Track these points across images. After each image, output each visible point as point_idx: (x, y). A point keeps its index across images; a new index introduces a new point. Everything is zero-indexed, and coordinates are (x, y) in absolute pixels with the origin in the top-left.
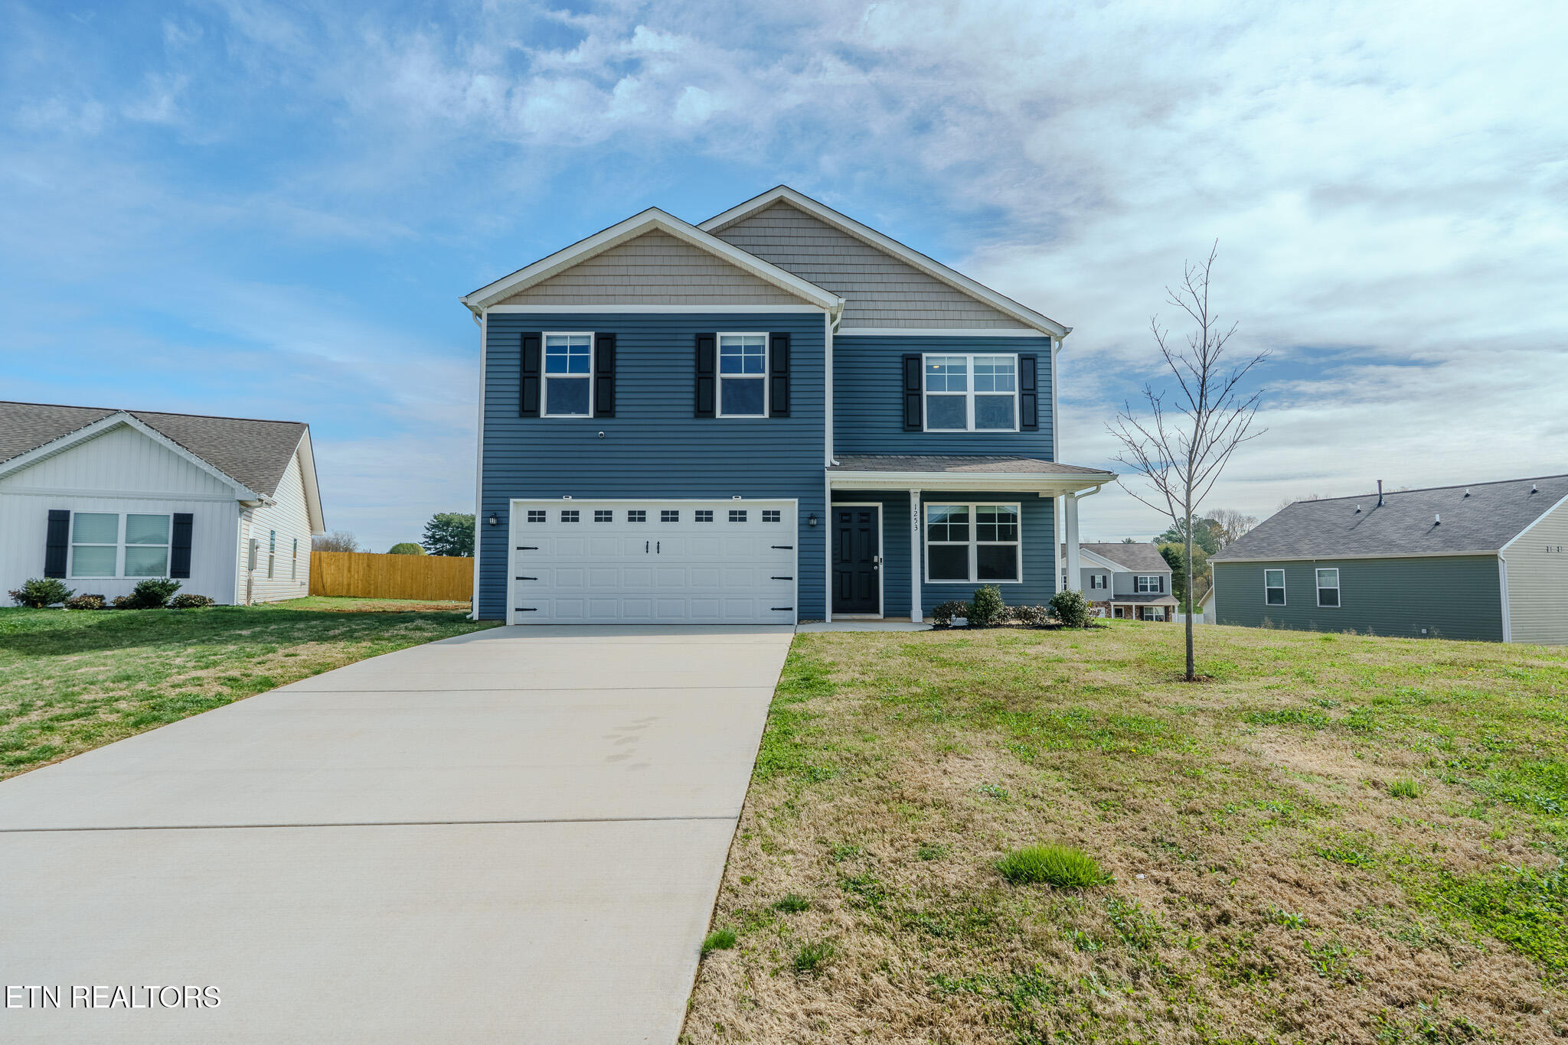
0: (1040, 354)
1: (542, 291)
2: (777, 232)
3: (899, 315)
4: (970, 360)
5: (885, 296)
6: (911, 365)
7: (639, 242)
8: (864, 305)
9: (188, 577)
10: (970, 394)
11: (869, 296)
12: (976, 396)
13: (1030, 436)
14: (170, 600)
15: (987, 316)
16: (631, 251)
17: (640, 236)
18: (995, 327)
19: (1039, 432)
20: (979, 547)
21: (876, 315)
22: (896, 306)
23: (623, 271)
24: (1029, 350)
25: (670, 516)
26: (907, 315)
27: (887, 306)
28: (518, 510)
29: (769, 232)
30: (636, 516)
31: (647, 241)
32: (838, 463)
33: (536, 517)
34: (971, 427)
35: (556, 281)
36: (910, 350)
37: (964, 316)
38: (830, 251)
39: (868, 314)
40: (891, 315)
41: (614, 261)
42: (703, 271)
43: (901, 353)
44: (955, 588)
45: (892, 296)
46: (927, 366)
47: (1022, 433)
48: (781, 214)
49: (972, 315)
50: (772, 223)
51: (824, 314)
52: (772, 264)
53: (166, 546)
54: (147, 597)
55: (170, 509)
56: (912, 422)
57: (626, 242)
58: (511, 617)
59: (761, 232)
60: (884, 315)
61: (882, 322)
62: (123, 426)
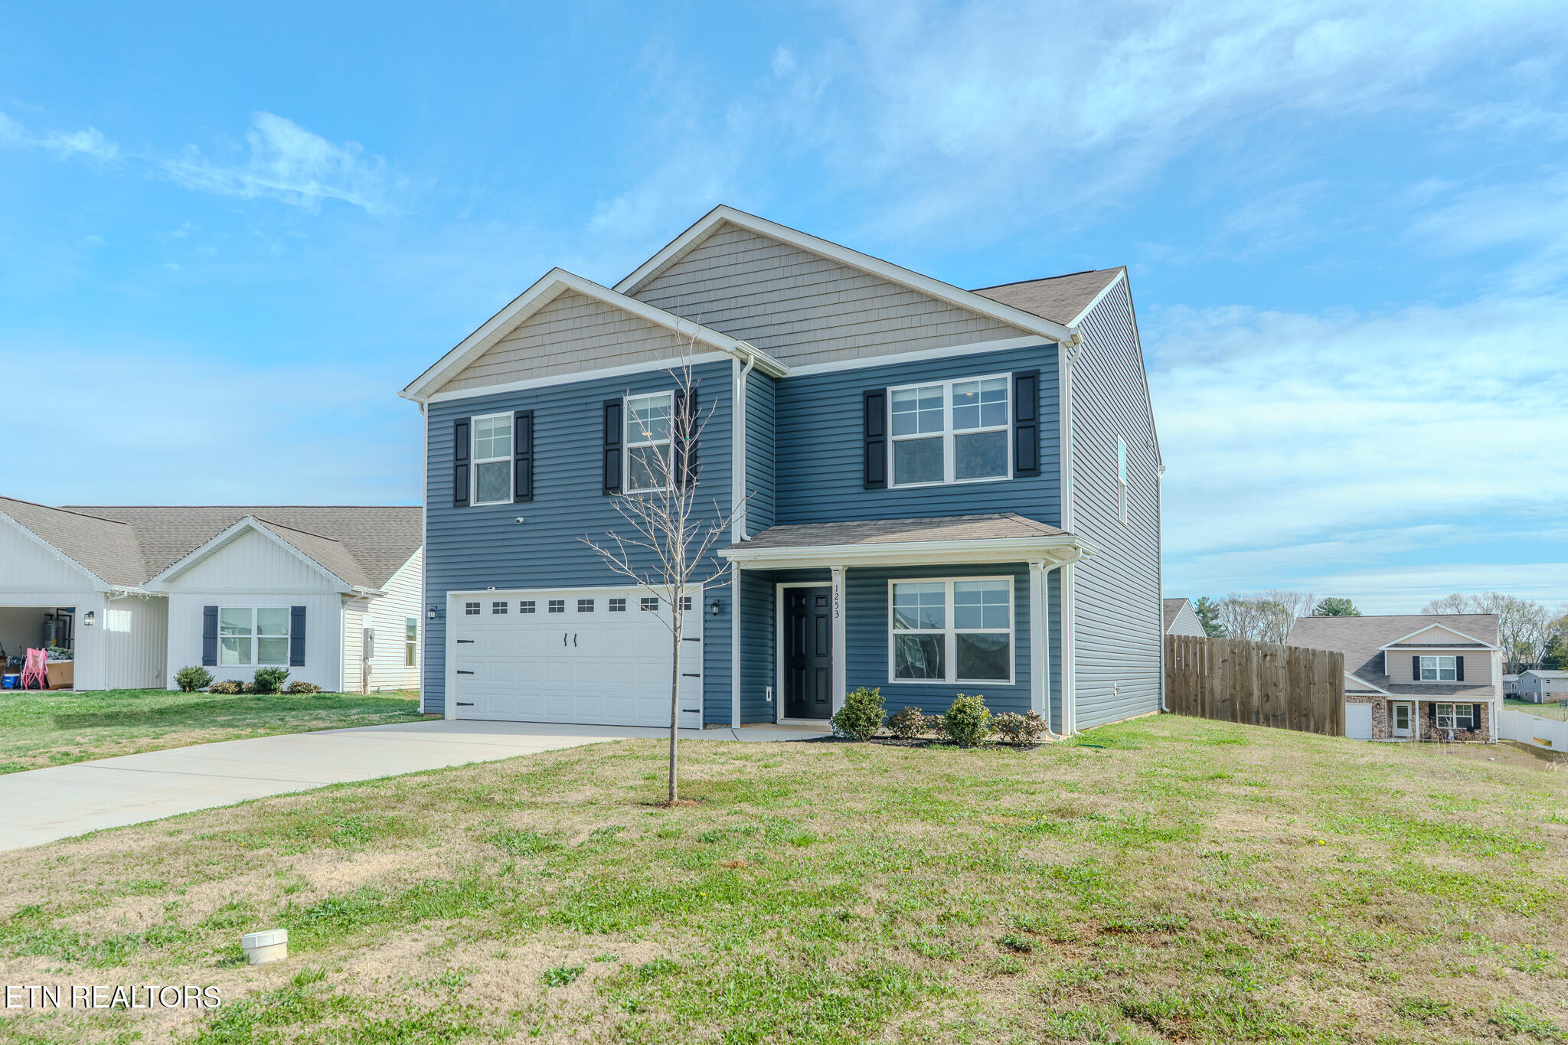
0: (1043, 369)
1: (471, 373)
2: (723, 261)
3: (861, 341)
4: (947, 388)
5: (843, 320)
6: (874, 403)
7: (552, 307)
8: (819, 335)
9: (304, 665)
10: (948, 433)
11: (823, 323)
12: (956, 436)
13: (1029, 483)
14: (285, 686)
15: (972, 326)
16: (545, 318)
17: (554, 300)
18: (981, 340)
19: (1043, 477)
20: (959, 636)
21: (833, 345)
22: (855, 330)
23: (538, 341)
24: (1027, 366)
25: (586, 606)
26: (868, 340)
27: (845, 331)
28: (455, 602)
29: (714, 262)
30: (557, 607)
31: (559, 305)
32: (748, 538)
33: (473, 609)
34: (949, 477)
35: (482, 362)
36: (872, 385)
37: (941, 330)
38: (780, 273)
39: (824, 346)
40: (850, 342)
41: (530, 331)
42: (611, 328)
43: (861, 391)
44: (928, 690)
45: (852, 318)
46: (893, 403)
47: (1016, 480)
48: (727, 238)
49: (951, 329)
50: (717, 251)
51: (731, 361)
52: (663, 309)
53: (285, 636)
54: (264, 685)
55: (287, 603)
56: (874, 479)
57: (540, 310)
58: (451, 710)
59: (705, 264)
60: (841, 344)
61: (839, 353)
62: (249, 529)
